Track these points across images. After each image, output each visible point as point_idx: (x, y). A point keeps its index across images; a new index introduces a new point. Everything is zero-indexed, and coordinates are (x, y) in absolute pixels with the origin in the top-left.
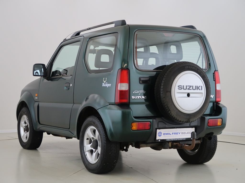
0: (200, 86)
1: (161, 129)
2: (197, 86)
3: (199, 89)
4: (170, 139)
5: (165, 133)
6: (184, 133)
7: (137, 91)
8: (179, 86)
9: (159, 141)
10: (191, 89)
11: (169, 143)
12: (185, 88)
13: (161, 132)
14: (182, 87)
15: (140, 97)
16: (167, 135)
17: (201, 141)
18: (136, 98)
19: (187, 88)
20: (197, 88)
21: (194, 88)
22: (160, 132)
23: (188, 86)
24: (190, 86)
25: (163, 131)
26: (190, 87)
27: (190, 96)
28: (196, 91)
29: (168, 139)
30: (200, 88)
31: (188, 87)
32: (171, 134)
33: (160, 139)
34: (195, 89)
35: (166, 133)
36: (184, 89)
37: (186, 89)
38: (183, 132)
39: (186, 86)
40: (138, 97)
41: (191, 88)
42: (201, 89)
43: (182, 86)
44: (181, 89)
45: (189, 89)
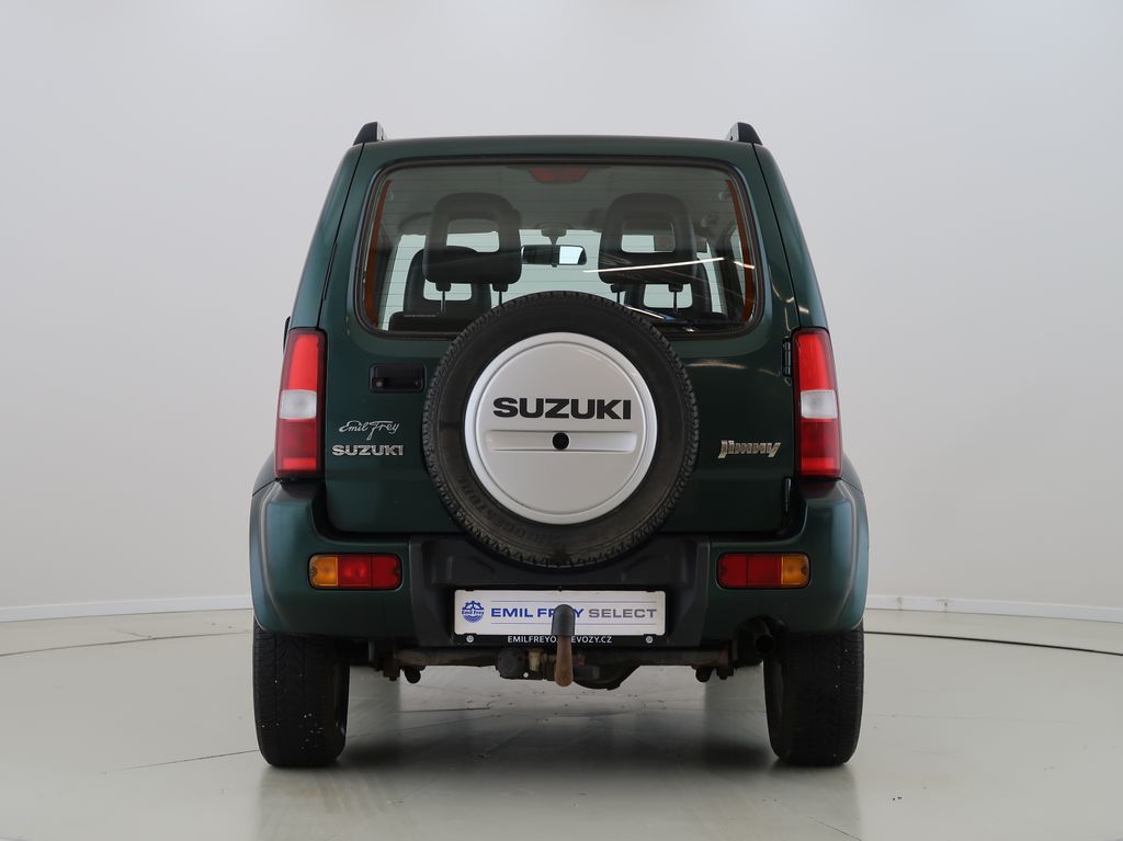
0: (615, 403)
1: (475, 592)
2: (601, 402)
3: (614, 416)
4: (527, 637)
5: (502, 606)
6: (605, 613)
7: (357, 425)
8: (498, 403)
9: (470, 640)
10: (566, 416)
11: (527, 653)
12: (532, 408)
13: (479, 604)
14: (517, 406)
15: (370, 450)
16: (510, 615)
17: (730, 656)
18: (351, 451)
19: (545, 410)
20: (601, 409)
21: (583, 409)
22: (473, 603)
23: (548, 401)
24: (562, 403)
25: (488, 599)
26: (558, 407)
27: (568, 448)
28: (594, 422)
29: (517, 636)
30: (619, 409)
31: (547, 407)
32: (533, 611)
33: (474, 635)
34: (589, 415)
35: (505, 610)
36: (525, 414)
37: (538, 414)
38: (600, 607)
39: (540, 403)
40: (359, 450)
41: (567, 409)
42: (621, 415)
43: (518, 401)
44: (513, 412)
45: (552, 414)
